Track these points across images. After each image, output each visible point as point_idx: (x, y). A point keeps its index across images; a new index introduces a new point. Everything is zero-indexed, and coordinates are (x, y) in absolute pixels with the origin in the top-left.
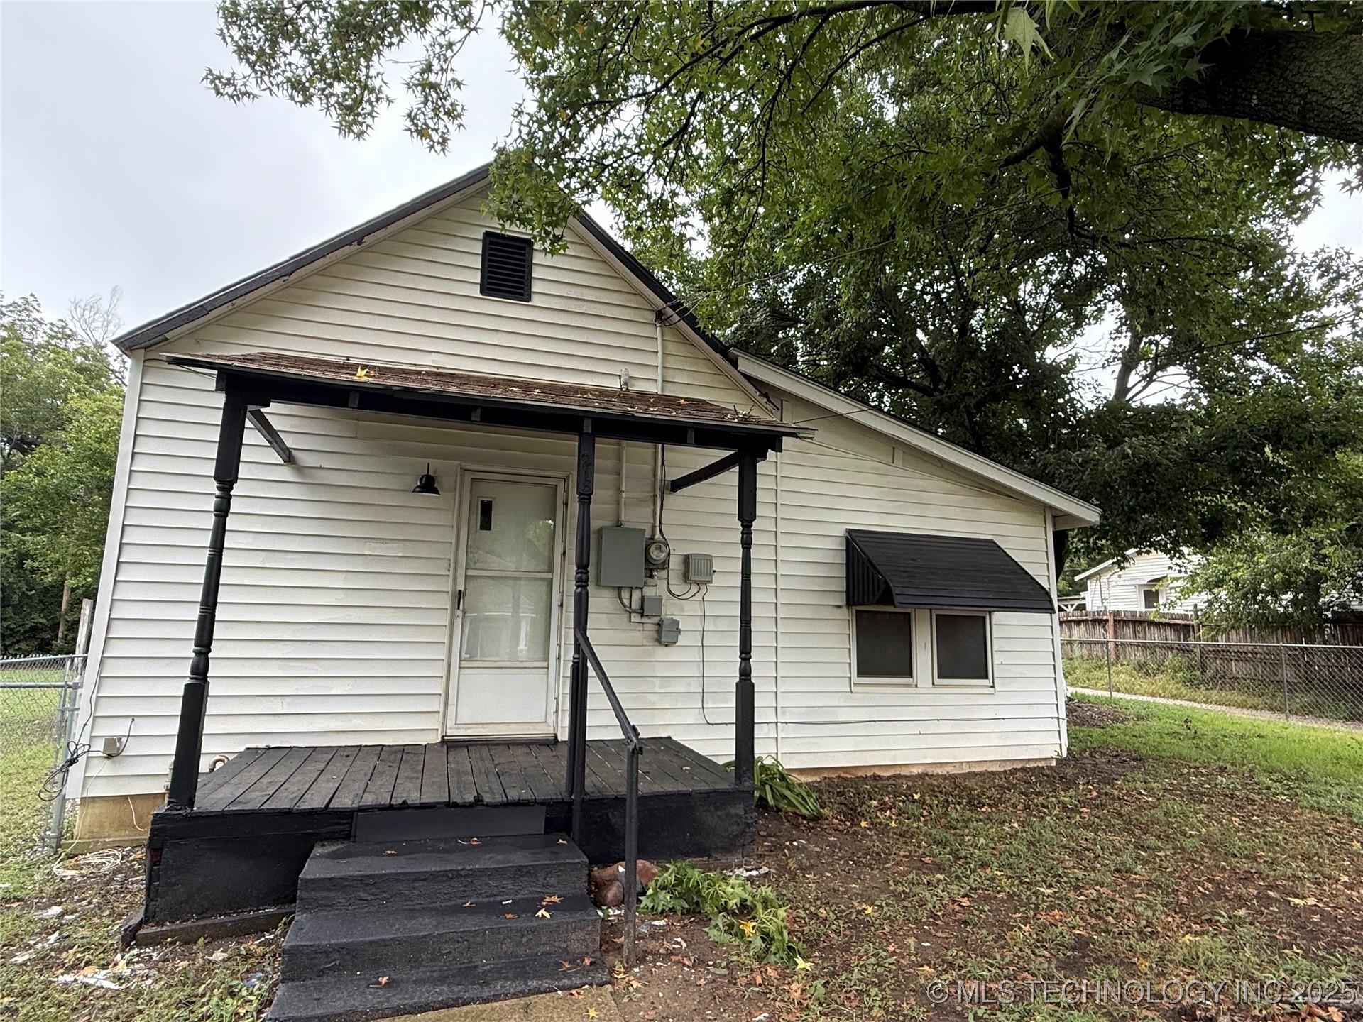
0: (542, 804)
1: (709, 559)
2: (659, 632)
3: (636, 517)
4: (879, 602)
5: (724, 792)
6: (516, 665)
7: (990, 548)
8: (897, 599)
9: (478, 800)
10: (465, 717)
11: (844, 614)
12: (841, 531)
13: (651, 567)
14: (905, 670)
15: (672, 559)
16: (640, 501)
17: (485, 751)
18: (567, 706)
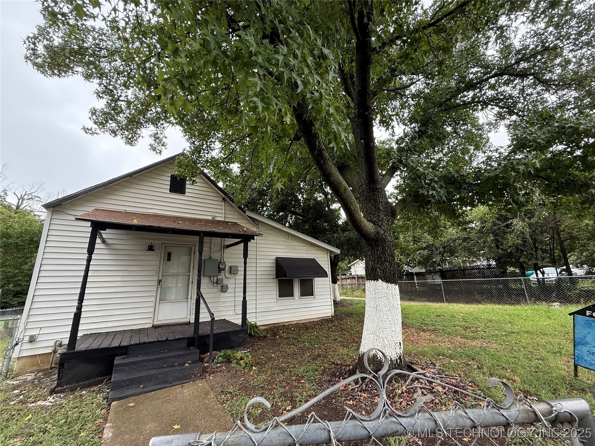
0: (186, 338)
1: (237, 267)
2: (222, 289)
3: (216, 256)
4: (284, 277)
5: (238, 331)
6: (177, 301)
7: (314, 260)
8: (288, 276)
9: (167, 340)
10: (160, 318)
11: (275, 280)
12: (274, 258)
13: (220, 270)
14: (292, 295)
15: (226, 267)
16: (218, 251)
17: (167, 328)
18: (194, 312)
